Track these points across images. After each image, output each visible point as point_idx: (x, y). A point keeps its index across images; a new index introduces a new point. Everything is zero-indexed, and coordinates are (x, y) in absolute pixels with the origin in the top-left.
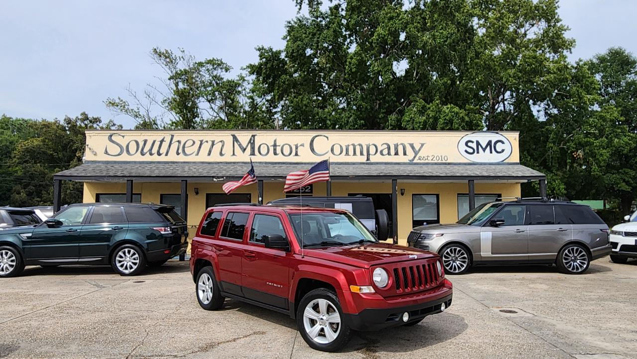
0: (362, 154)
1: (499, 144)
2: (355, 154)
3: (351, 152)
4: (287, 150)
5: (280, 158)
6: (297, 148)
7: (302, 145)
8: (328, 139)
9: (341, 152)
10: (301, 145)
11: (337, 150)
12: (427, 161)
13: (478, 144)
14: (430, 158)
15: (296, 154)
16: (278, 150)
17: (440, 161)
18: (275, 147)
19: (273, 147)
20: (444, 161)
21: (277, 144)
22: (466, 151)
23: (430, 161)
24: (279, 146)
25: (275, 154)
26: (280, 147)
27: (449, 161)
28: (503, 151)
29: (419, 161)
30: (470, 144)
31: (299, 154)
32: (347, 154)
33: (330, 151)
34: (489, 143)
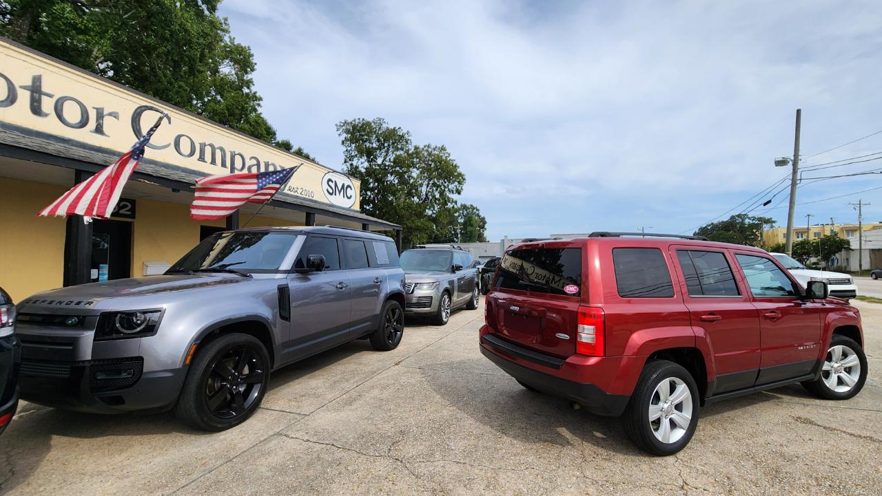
0: (224, 165)
1: (349, 189)
2: (213, 162)
3: (208, 157)
4: (72, 113)
5: (49, 125)
6: (100, 115)
7: (114, 115)
8: (170, 123)
9: (192, 154)
10: (110, 114)
11: (185, 146)
12: (296, 194)
13: (336, 185)
14: (299, 191)
15: (99, 130)
16: (47, 105)
17: (307, 197)
18: (36, 95)
19: (28, 93)
20: (311, 198)
21: (44, 89)
22: (327, 190)
23: (299, 195)
24: (50, 96)
25: (36, 109)
26: (53, 101)
27: (315, 199)
28: (351, 196)
29: (289, 192)
30: (330, 183)
31: (105, 129)
32: (202, 158)
33: (173, 144)
34: (343, 185)
